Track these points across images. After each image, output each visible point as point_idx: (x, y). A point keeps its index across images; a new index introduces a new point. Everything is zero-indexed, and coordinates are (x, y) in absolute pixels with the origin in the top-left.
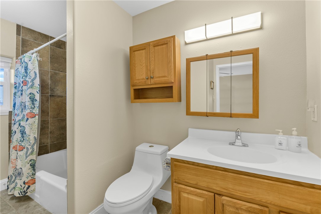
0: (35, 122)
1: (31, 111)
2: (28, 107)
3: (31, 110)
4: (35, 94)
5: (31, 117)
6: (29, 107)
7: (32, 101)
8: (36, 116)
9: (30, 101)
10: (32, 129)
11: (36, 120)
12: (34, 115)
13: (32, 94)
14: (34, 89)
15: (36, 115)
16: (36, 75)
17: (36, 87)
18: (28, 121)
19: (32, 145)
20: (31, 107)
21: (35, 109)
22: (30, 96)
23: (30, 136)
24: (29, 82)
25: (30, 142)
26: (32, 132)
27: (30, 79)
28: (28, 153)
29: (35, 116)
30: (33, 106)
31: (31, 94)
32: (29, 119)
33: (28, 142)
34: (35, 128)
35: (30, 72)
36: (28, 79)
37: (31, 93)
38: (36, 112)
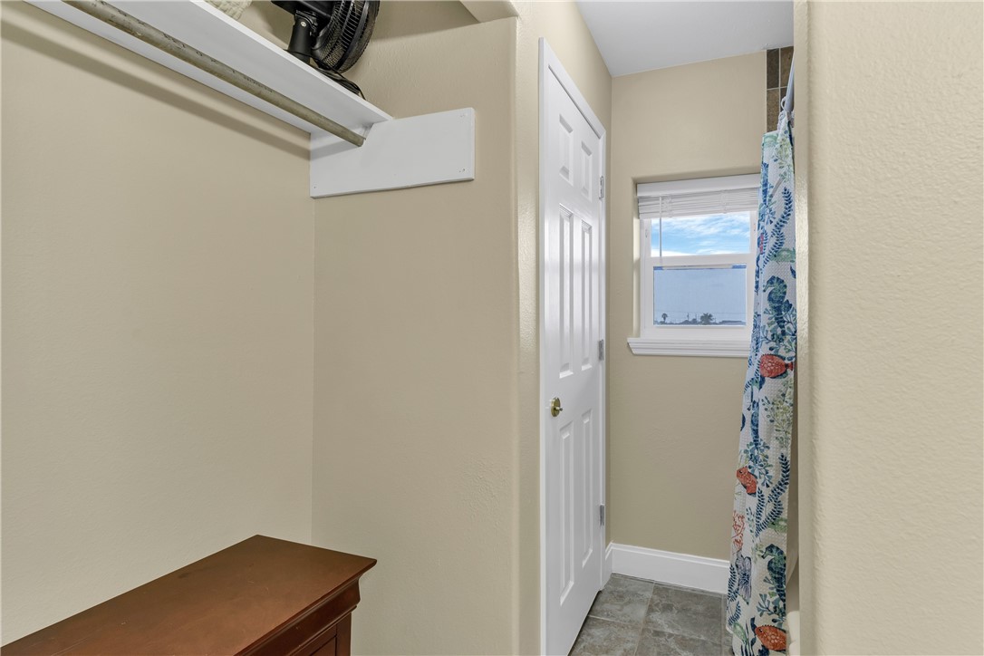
0: (784, 395)
1: (771, 349)
3: (773, 344)
4: (786, 282)
5: (771, 372)
6: (767, 331)
7: (775, 308)
8: (789, 370)
9: (769, 308)
10: (775, 423)
11: (789, 390)
12: (781, 365)
13: (775, 281)
14: (784, 260)
15: (787, 366)
16: (789, 203)
17: (788, 250)
18: (763, 386)
19: (774, 486)
20: (773, 335)
21: (785, 342)
22: (770, 290)
23: (768, 447)
24: (769, 234)
25: (767, 473)
26: (775, 434)
27: (771, 222)
28: (763, 518)
29: (785, 372)
30: (779, 331)
31: (772, 283)
33: (763, 471)
34: (783, 420)
35: (771, 196)
36: (766, 222)
37: (774, 278)
38: (787, 355)
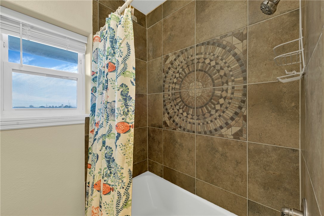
0: (129, 141)
1: (123, 119)
2: (119, 111)
3: (124, 117)
4: (128, 87)
5: (123, 130)
6: (121, 110)
7: (124, 99)
8: (131, 128)
9: (121, 99)
10: (126, 155)
11: (131, 138)
12: (128, 126)
13: (124, 86)
14: (127, 76)
15: (130, 126)
16: (129, 49)
17: (129, 72)
18: (120, 138)
19: (126, 186)
20: (123, 112)
21: (129, 115)
22: (121, 90)
23: (123, 169)
24: (120, 62)
25: (122, 181)
26: (126, 160)
27: (121, 57)
28: (121, 204)
29: (130, 130)
30: (126, 110)
31: (122, 87)
32: (121, 134)
33: (121, 181)
34: (129, 153)
35: (121, 44)
36: (118, 57)
37: (123, 84)
38: (130, 122)
